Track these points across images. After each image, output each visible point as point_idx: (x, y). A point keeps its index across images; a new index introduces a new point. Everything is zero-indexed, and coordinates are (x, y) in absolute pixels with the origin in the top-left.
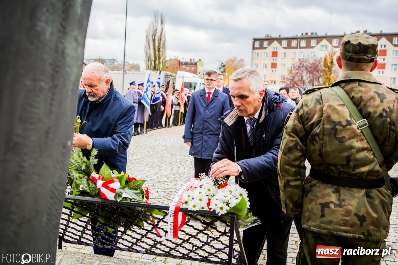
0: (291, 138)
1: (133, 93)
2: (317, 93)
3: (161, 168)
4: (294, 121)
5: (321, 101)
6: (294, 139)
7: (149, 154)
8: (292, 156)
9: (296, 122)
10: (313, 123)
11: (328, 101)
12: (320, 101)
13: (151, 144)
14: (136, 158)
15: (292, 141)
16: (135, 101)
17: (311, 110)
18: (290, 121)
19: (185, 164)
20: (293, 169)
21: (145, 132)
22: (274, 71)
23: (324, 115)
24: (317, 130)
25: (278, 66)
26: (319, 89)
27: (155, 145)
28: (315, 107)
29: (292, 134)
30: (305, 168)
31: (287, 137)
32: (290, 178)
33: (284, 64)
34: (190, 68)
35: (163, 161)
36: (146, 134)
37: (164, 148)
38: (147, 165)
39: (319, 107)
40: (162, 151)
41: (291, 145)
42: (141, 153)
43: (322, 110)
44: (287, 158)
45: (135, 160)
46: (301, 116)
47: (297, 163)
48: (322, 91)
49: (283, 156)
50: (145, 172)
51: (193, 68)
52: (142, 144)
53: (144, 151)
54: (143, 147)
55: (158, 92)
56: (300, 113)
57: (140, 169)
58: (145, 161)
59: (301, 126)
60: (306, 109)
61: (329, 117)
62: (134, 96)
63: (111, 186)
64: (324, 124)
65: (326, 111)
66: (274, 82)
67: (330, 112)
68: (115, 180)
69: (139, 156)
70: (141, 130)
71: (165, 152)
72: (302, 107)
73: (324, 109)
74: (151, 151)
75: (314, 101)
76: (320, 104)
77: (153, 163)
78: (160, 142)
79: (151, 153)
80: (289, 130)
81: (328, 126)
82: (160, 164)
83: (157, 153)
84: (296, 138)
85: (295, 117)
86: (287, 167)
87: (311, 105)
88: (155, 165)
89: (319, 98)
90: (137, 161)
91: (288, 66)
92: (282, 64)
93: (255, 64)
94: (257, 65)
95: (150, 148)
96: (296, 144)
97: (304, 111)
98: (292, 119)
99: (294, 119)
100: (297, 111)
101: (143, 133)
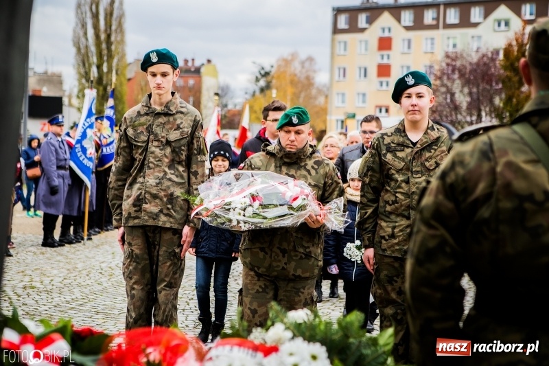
0: (432, 232)
1: (57, 144)
2: (483, 138)
4: (436, 196)
5: (491, 155)
6: (438, 233)
7: (100, 288)
8: (434, 268)
9: (441, 197)
10: (477, 200)
11: (505, 153)
12: (487, 153)
13: (103, 265)
14: (68, 298)
15: (433, 237)
16: (62, 163)
17: (470, 172)
18: (430, 194)
19: (187, 307)
20: (438, 295)
21: (86, 238)
22: (384, 84)
23: (499, 182)
24: (485, 212)
25: (394, 71)
26: (487, 129)
27: (113, 265)
28: (479, 166)
29: (433, 223)
30: (463, 293)
31: (424, 229)
32: (432, 314)
34: (186, 82)
36: (89, 242)
38: (98, 313)
39: (486, 166)
41: (432, 244)
42: (79, 285)
43: (493, 171)
45: (68, 302)
46: (452, 186)
47: (445, 282)
48: (492, 134)
51: (191, 82)
52: (80, 266)
53: (88, 282)
54: (84, 272)
55: (109, 140)
56: (451, 178)
58: (92, 304)
59: (449, 205)
60: (460, 171)
61: (508, 186)
62: (59, 150)
64: (498, 200)
65: (501, 173)
66: (387, 111)
67: (509, 175)
69: (78, 295)
70: (75, 232)
72: (453, 165)
73: (499, 169)
74: (104, 279)
75: (476, 155)
76: (489, 159)
77: (112, 308)
79: (105, 285)
80: (427, 214)
81: (506, 204)
84: (442, 231)
85: (438, 188)
87: (471, 162)
88: (116, 312)
89: (486, 148)
90: (74, 305)
92: (402, 67)
93: (339, 69)
94: (344, 70)
95: (101, 273)
96: (443, 243)
97: (457, 175)
98: (434, 192)
99: (438, 191)
100: (443, 176)
101: (83, 239)
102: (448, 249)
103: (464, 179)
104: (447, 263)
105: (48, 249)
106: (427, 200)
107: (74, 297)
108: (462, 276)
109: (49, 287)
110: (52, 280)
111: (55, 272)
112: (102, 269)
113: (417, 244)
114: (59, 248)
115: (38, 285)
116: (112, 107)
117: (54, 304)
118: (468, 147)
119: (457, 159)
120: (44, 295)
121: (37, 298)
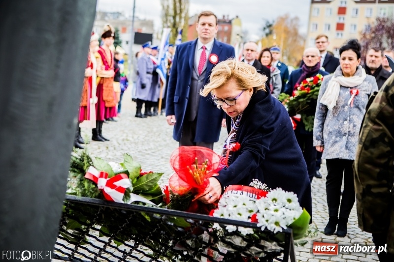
0: (376, 127)
1: (147, 59)
4: (381, 103)
6: (381, 128)
8: (376, 152)
9: (384, 104)
14: (147, 148)
15: (377, 130)
16: (149, 71)
18: (375, 102)
20: (378, 170)
21: (159, 113)
22: (340, 34)
25: (346, 27)
29: (377, 120)
31: (370, 124)
32: (372, 182)
33: (355, 26)
34: (223, 28)
36: (161, 116)
38: (162, 158)
41: (376, 135)
42: (153, 141)
44: (369, 154)
45: (146, 150)
46: (392, 96)
47: (383, 161)
49: (363, 151)
50: (158, 167)
51: (226, 28)
52: (155, 130)
53: (159, 139)
56: (391, 92)
57: (152, 163)
58: (160, 152)
62: (148, 64)
63: (118, 184)
68: (122, 175)
69: (152, 146)
80: (373, 115)
84: (383, 127)
85: (382, 97)
86: (368, 166)
90: (149, 152)
91: (361, 27)
92: (352, 25)
93: (313, 24)
94: (317, 25)
95: (166, 135)
96: (383, 135)
98: (379, 100)
99: (382, 99)
100: (387, 89)
101: (157, 114)
102: (386, 140)
105: (139, 119)
106: (374, 105)
107: (150, 147)
109: (137, 141)
110: (138, 137)
111: (141, 132)
112: (167, 132)
114: (145, 119)
115: (131, 139)
116: (180, 40)
117: (138, 150)
120: (133, 145)
121: (129, 146)
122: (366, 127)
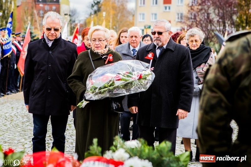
0: (213, 94)
2: (243, 39)
3: (26, 146)
4: (216, 73)
5: (249, 49)
6: (217, 95)
8: (215, 116)
9: (219, 74)
12: (246, 48)
13: (7, 115)
15: (214, 97)
17: (236, 59)
20: (218, 132)
22: (168, 8)
27: (12, 115)
28: (241, 55)
31: (209, 93)
32: (214, 143)
35: (27, 137)
37: (25, 119)
40: (23, 123)
41: (214, 101)
43: (250, 59)
44: (208, 118)
46: (225, 67)
47: (222, 124)
48: (249, 36)
55: (7, 42)
56: (225, 63)
59: (224, 79)
60: (230, 58)
71: (28, 124)
72: (226, 55)
74: (8, 123)
75: (240, 49)
78: (19, 111)
79: (9, 126)
80: (210, 84)
82: (23, 140)
83: (17, 126)
84: (219, 94)
86: (210, 129)
88: (16, 142)
89: (245, 45)
96: (220, 101)
97: (228, 61)
98: (214, 71)
99: (217, 71)
100: (220, 62)
102: (223, 105)
103: (233, 63)
104: (223, 113)
106: (210, 76)
108: (231, 121)
113: (205, 102)
118: (235, 44)
119: (228, 52)
122: (205, 95)
